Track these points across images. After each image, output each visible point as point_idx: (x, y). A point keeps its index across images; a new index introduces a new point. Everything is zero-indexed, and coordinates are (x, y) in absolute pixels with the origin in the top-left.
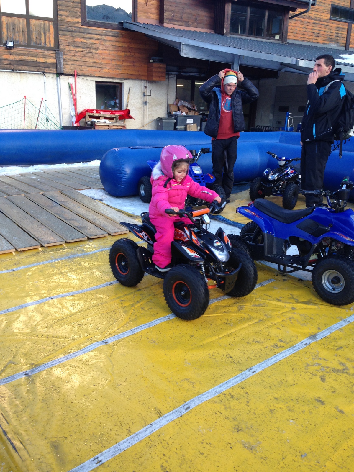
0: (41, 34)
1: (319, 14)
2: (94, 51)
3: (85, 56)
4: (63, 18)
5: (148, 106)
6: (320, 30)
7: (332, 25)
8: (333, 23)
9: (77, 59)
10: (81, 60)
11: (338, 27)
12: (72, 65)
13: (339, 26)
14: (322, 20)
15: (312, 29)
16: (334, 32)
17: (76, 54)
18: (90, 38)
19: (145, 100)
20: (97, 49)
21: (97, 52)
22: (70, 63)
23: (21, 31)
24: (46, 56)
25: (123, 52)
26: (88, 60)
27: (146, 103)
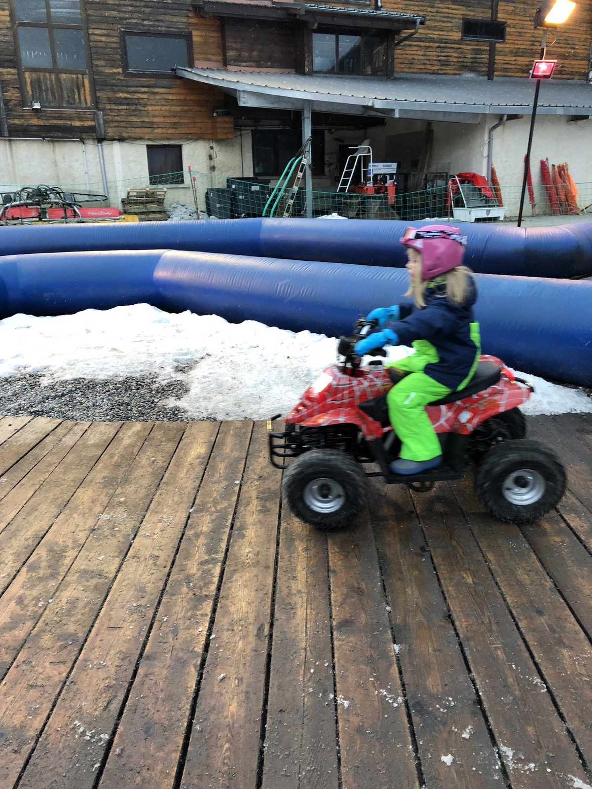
0: (74, 91)
1: (445, 33)
2: (142, 108)
3: (131, 115)
4: (100, 69)
5: (217, 172)
6: (448, 56)
7: (464, 47)
8: (467, 45)
9: (120, 119)
10: (126, 120)
11: (474, 50)
12: (115, 127)
13: (477, 47)
14: (449, 42)
15: (436, 56)
16: (469, 56)
17: (119, 113)
18: (135, 92)
19: (213, 165)
20: (145, 105)
21: (146, 109)
22: (112, 125)
23: (49, 89)
24: (83, 118)
25: (178, 106)
26: (135, 119)
27: (213, 168)
